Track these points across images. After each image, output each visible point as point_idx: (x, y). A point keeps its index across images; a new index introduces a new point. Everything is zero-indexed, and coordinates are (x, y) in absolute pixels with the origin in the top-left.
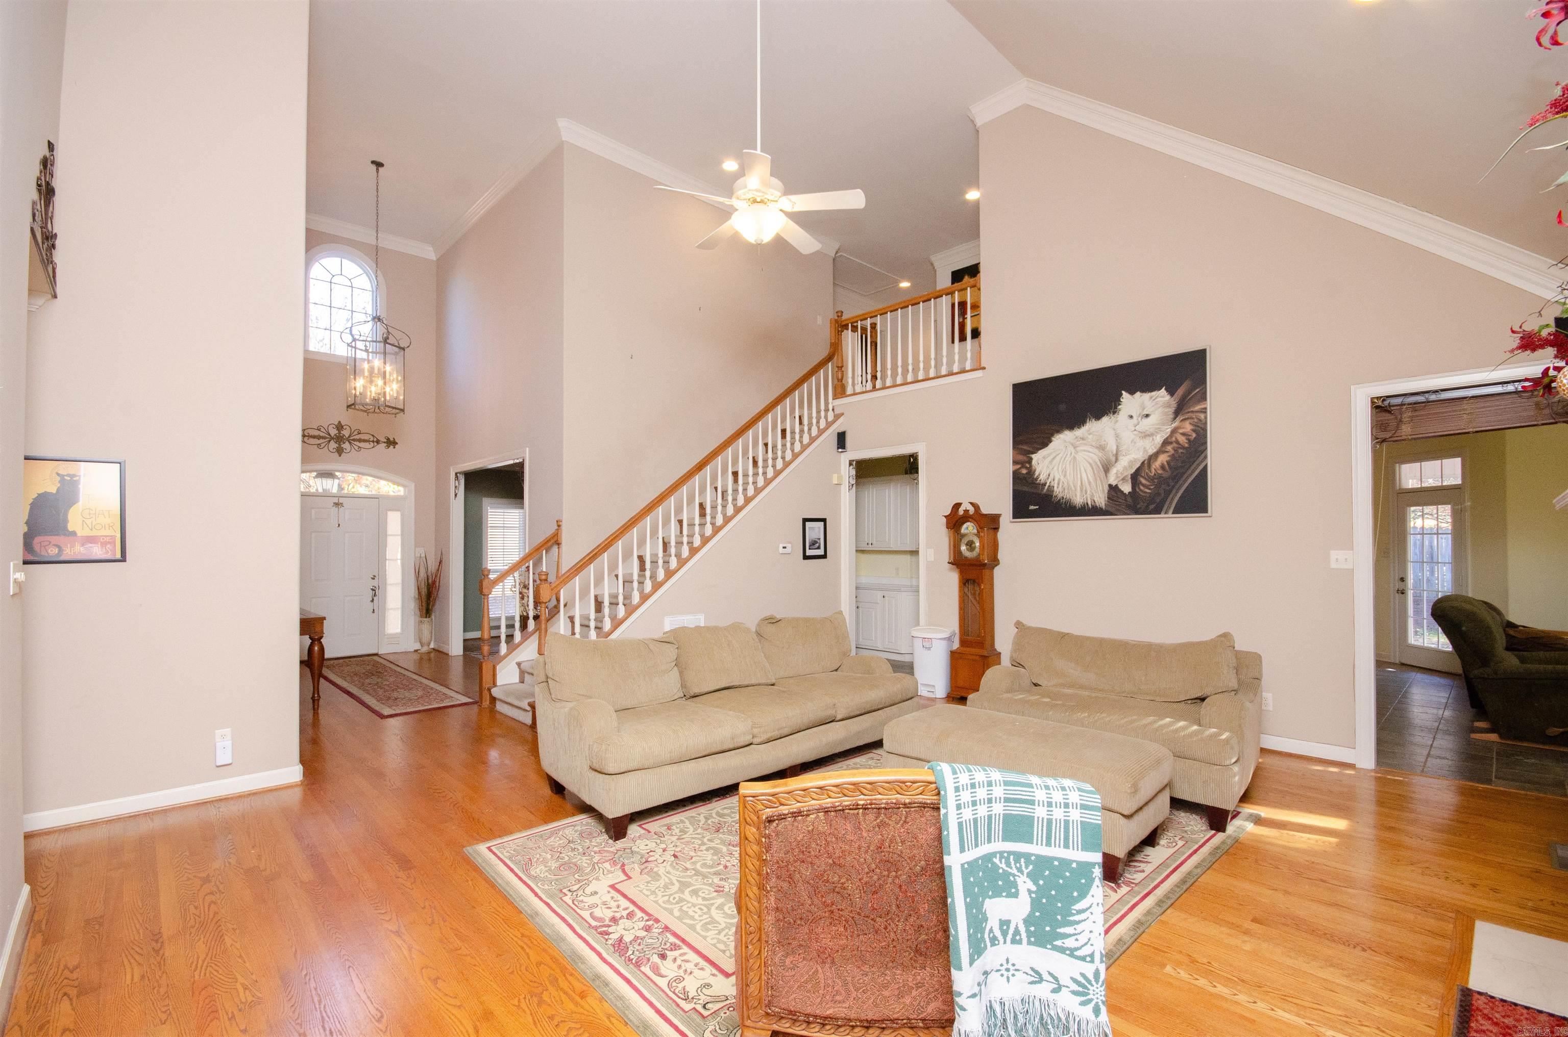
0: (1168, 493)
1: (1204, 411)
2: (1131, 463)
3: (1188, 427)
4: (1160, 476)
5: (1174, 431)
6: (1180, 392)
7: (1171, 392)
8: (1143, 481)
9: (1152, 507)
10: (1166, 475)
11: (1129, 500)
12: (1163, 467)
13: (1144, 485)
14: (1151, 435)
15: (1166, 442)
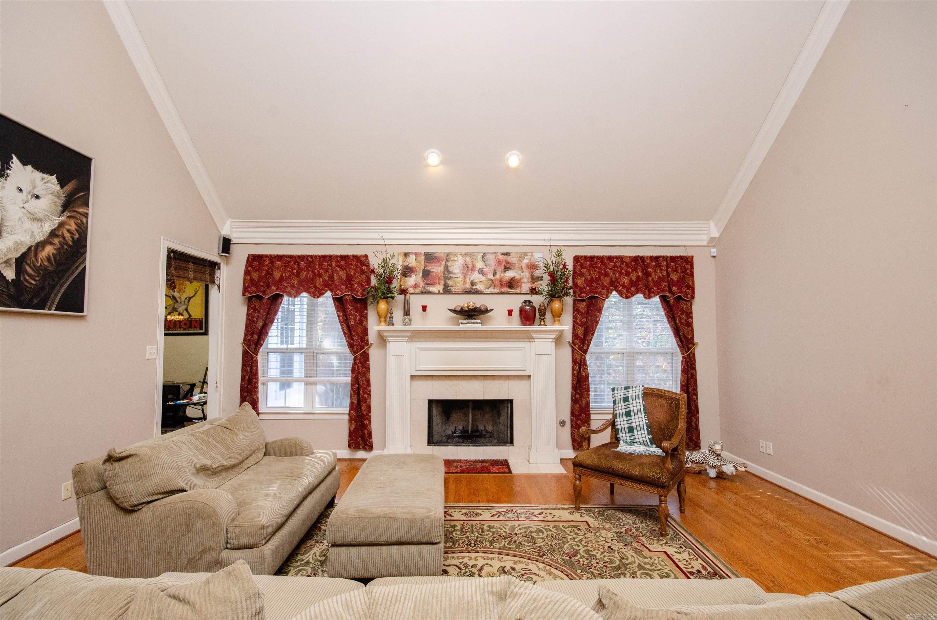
0: (53, 287)
1: (86, 215)
2: (17, 244)
3: (72, 226)
4: (45, 269)
5: (61, 225)
6: (69, 187)
7: (62, 183)
8: (29, 270)
9: (36, 301)
10: (51, 268)
11: (12, 290)
12: (48, 259)
13: (29, 275)
14: (40, 220)
15: (53, 234)
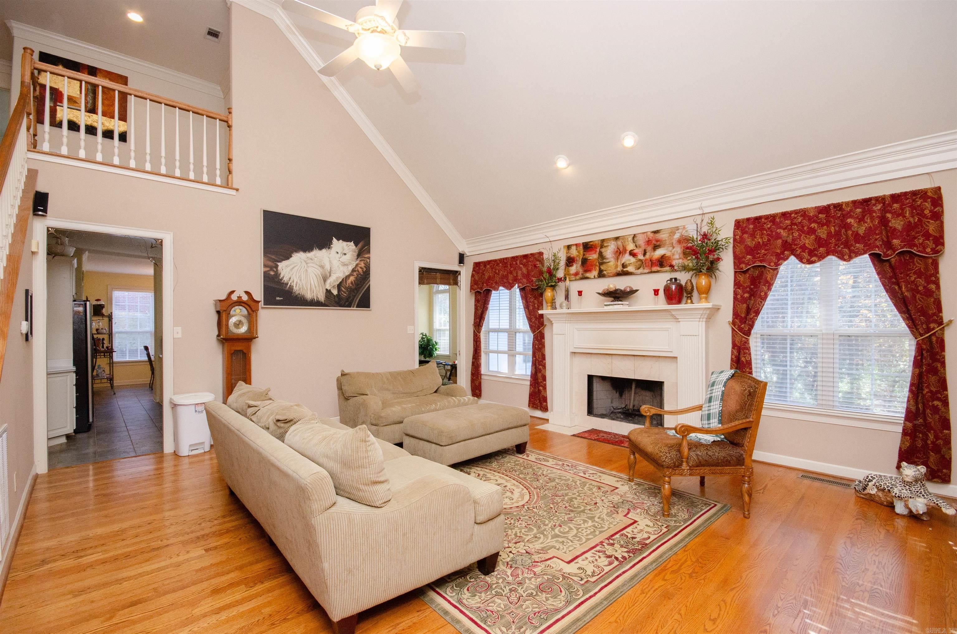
0: (354, 296)
1: (369, 258)
2: (337, 278)
3: (362, 265)
4: (351, 288)
5: (357, 265)
6: (360, 245)
7: (356, 245)
8: (343, 289)
9: (347, 303)
10: (353, 287)
11: (336, 299)
12: (352, 283)
13: (343, 291)
14: (347, 265)
15: (353, 270)
